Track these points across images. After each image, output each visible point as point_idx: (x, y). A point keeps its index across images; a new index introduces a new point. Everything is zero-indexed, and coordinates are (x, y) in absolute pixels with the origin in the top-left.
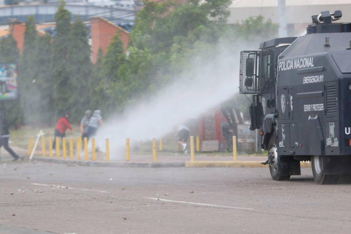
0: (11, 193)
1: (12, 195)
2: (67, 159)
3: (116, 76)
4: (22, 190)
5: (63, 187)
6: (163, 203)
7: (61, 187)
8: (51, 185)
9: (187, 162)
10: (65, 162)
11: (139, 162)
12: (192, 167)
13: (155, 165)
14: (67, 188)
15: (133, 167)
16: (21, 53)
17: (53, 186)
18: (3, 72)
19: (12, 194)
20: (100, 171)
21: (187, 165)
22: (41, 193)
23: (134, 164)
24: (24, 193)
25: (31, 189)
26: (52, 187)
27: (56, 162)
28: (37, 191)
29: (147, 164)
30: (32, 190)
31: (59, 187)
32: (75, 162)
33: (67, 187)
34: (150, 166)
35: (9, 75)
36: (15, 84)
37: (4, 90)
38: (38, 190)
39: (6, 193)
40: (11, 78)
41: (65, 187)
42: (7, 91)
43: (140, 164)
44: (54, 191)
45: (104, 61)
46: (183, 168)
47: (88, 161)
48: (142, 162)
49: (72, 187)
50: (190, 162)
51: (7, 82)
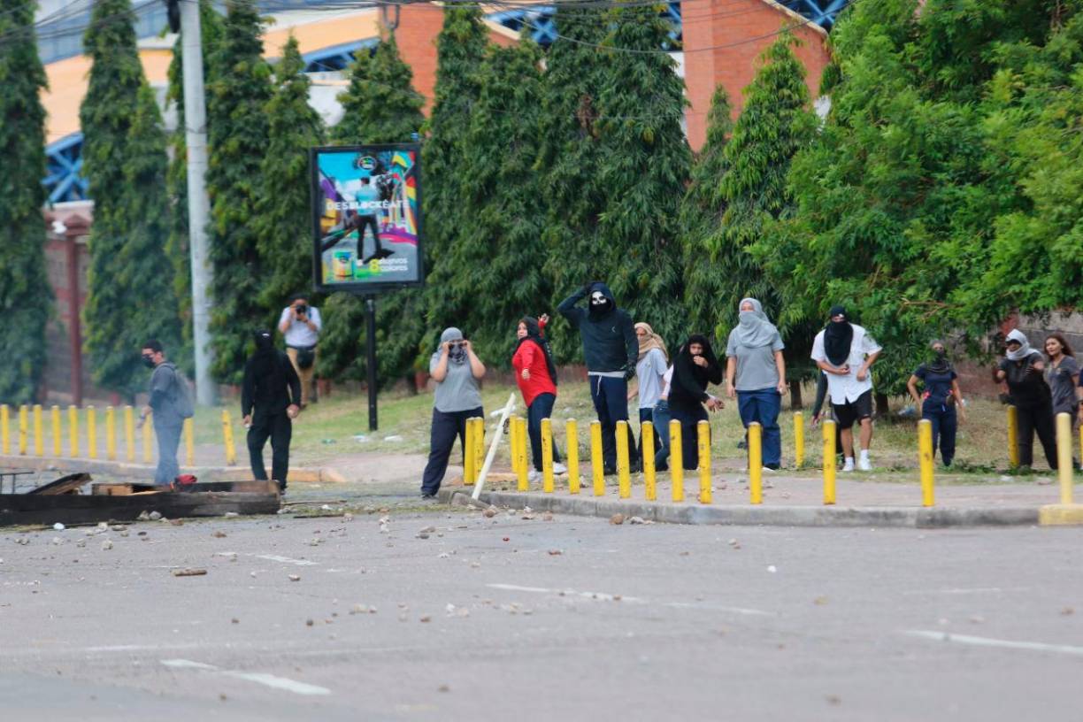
0: (425, 615)
1: (425, 624)
2: (610, 499)
3: (778, 194)
4: (458, 606)
5: (601, 596)
6: (966, 649)
7: (595, 597)
8: (559, 591)
9: (1047, 507)
10: (599, 512)
11: (871, 509)
12: (1065, 526)
13: (929, 518)
14: (617, 599)
15: (847, 525)
16: (427, 111)
17: (566, 592)
18: (366, 181)
19: (426, 620)
20: (733, 541)
21: (1045, 519)
22: (528, 617)
23: (852, 514)
24: (468, 616)
25: (488, 603)
26: (562, 594)
27: (569, 509)
28: (512, 609)
29: (898, 515)
30: (495, 607)
31: (590, 595)
32: (636, 510)
33: (617, 596)
34: (912, 521)
35: (386, 193)
36: (409, 226)
37: (369, 249)
38: (515, 607)
39: (403, 616)
40: (393, 205)
41: (610, 597)
42: (382, 253)
43: (875, 515)
44: (573, 609)
45: (734, 137)
46: (1033, 528)
47: (685, 505)
48: (881, 509)
49: (635, 596)
50: (1056, 506)
51: (380, 219)
